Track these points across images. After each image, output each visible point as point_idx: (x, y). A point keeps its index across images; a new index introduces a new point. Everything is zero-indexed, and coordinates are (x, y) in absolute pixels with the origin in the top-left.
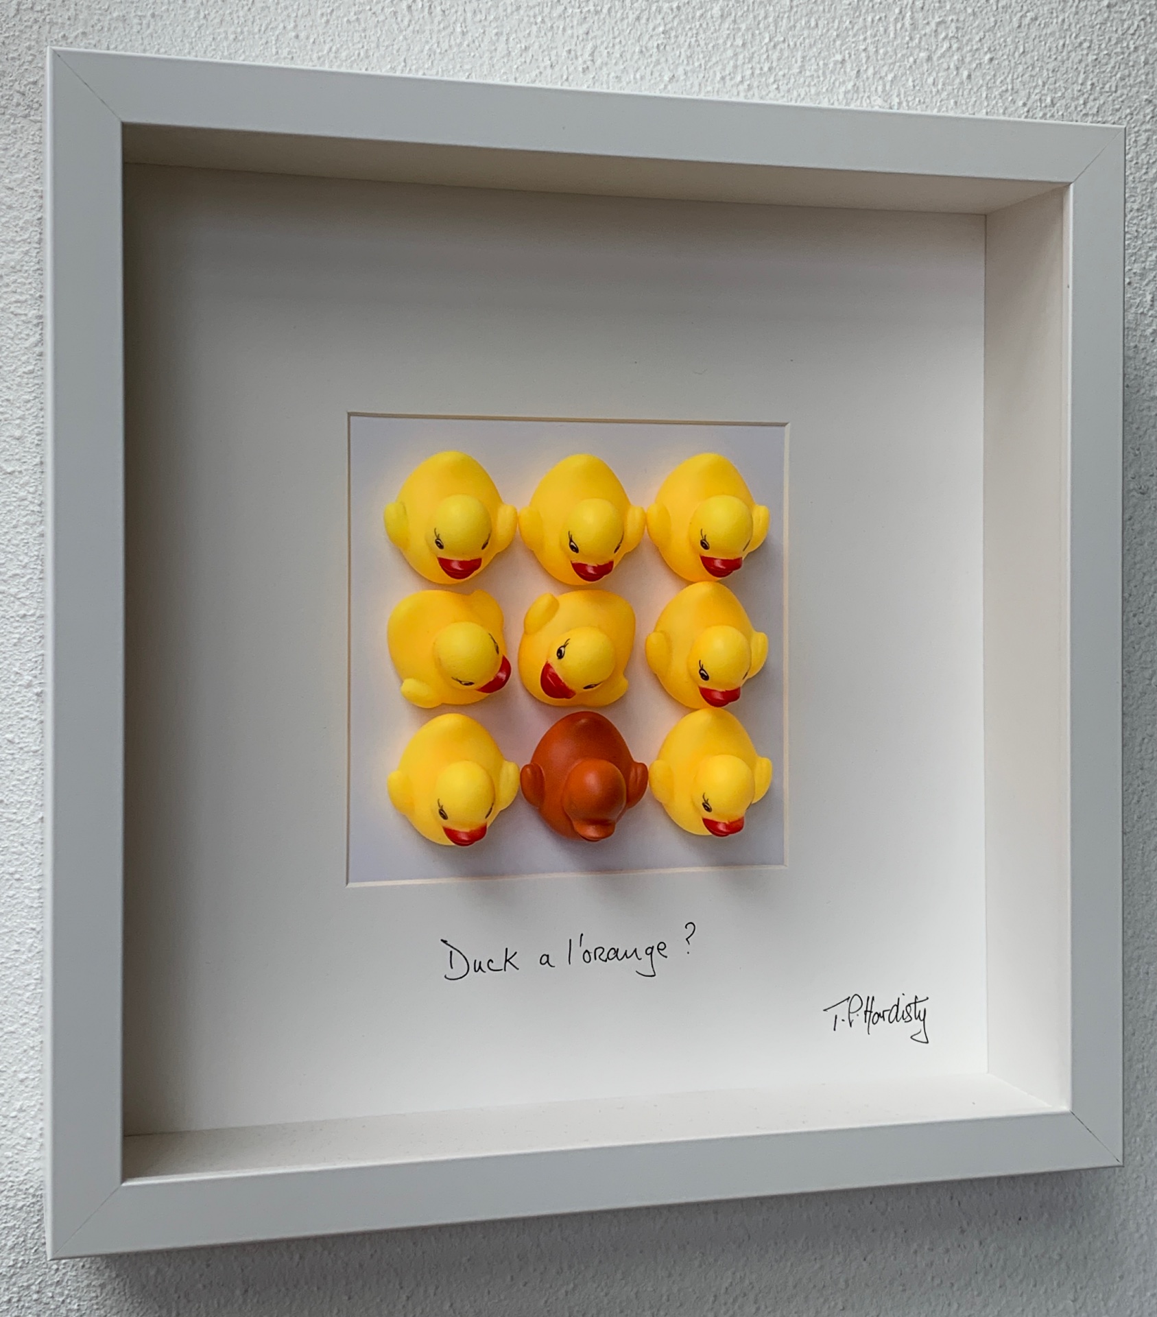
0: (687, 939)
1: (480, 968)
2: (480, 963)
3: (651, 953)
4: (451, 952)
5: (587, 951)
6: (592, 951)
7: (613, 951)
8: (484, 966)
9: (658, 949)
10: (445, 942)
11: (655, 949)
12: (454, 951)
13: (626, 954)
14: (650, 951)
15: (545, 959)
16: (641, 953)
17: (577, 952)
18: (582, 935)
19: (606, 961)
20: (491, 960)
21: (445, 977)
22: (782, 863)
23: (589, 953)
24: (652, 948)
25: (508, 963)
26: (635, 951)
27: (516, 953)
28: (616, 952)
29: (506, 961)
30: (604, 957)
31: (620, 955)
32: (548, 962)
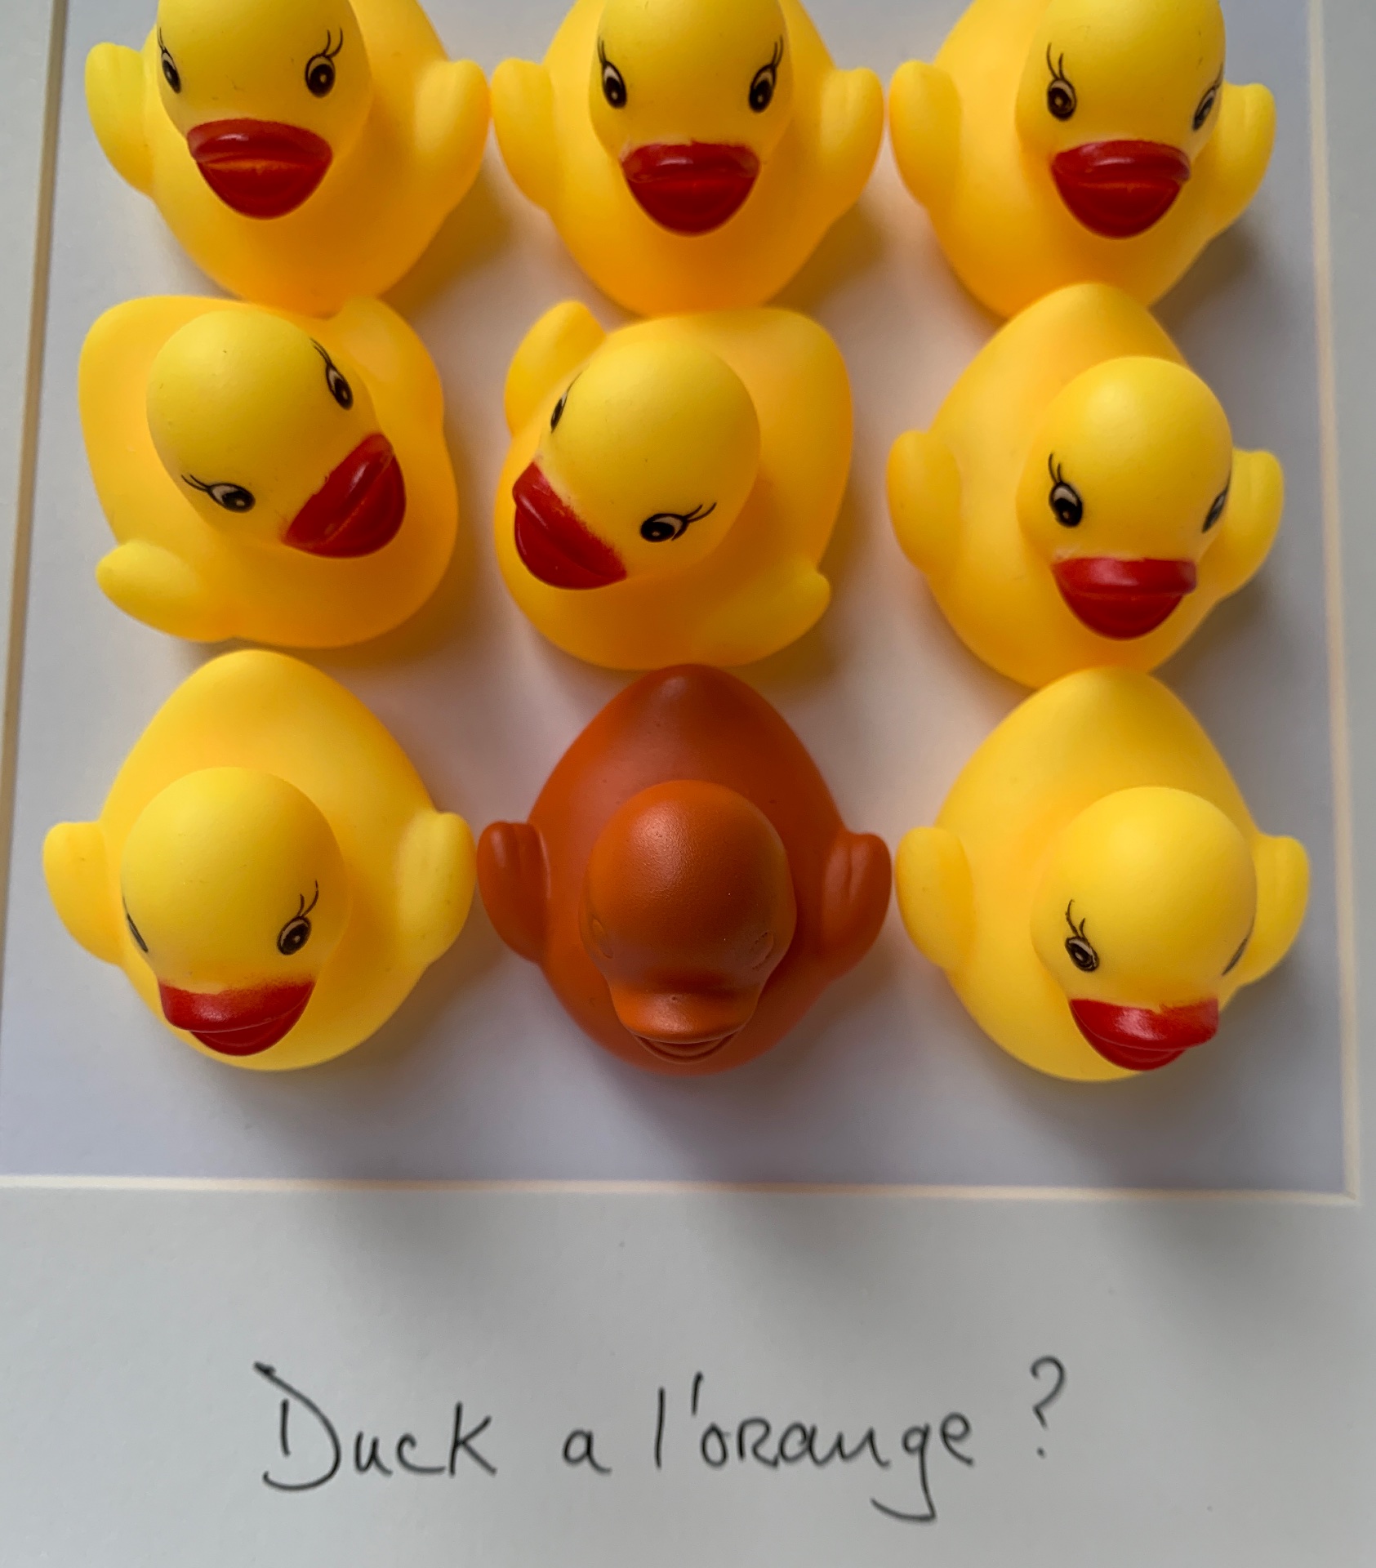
0: (1038, 1411)
1: (373, 1457)
2: (375, 1444)
3: (922, 1449)
4: (285, 1406)
5: (714, 1430)
6: (730, 1428)
7: (797, 1436)
8: (387, 1454)
9: (945, 1436)
10: (266, 1371)
11: (935, 1438)
12: (295, 1406)
13: (839, 1444)
14: (917, 1442)
15: (578, 1447)
16: (889, 1445)
17: (684, 1431)
18: (699, 1378)
19: (775, 1463)
20: (406, 1440)
21: (266, 1477)
22: (1336, 1183)
23: (720, 1435)
24: (925, 1433)
25: (461, 1453)
26: (870, 1437)
27: (486, 1422)
28: (809, 1438)
29: (458, 1443)
30: (770, 1449)
31: (822, 1447)
32: (589, 1452)
